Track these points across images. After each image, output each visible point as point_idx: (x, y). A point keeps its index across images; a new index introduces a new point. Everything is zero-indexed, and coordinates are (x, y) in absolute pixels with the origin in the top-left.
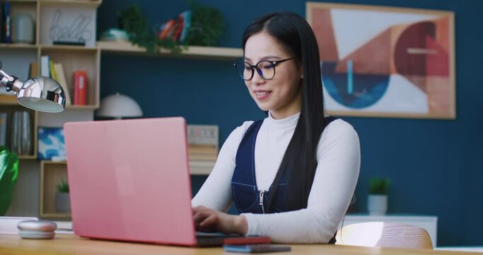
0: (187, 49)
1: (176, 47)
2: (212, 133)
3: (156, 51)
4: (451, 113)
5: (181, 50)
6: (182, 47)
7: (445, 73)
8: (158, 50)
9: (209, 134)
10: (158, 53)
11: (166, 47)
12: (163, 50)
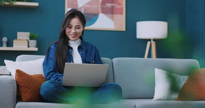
0: (16, 3)
1: (11, 2)
2: (27, 35)
3: (3, 3)
4: (124, 29)
5: (13, 3)
6: (14, 2)
7: (121, 13)
8: (4, 3)
9: (26, 35)
10: (4, 4)
11: (7, 2)
12: (6, 3)
